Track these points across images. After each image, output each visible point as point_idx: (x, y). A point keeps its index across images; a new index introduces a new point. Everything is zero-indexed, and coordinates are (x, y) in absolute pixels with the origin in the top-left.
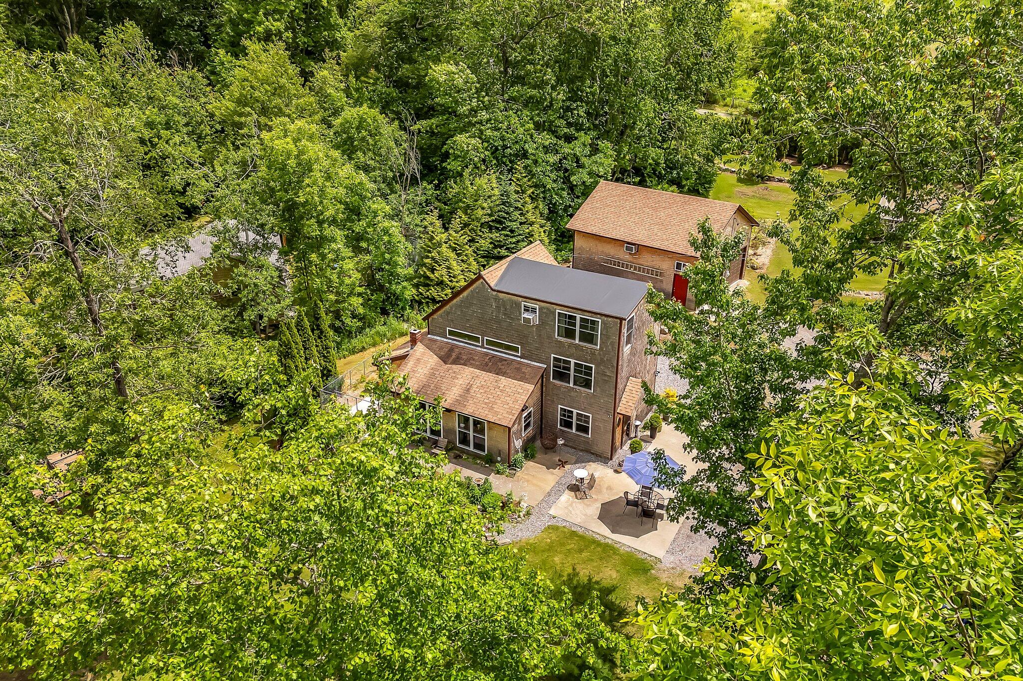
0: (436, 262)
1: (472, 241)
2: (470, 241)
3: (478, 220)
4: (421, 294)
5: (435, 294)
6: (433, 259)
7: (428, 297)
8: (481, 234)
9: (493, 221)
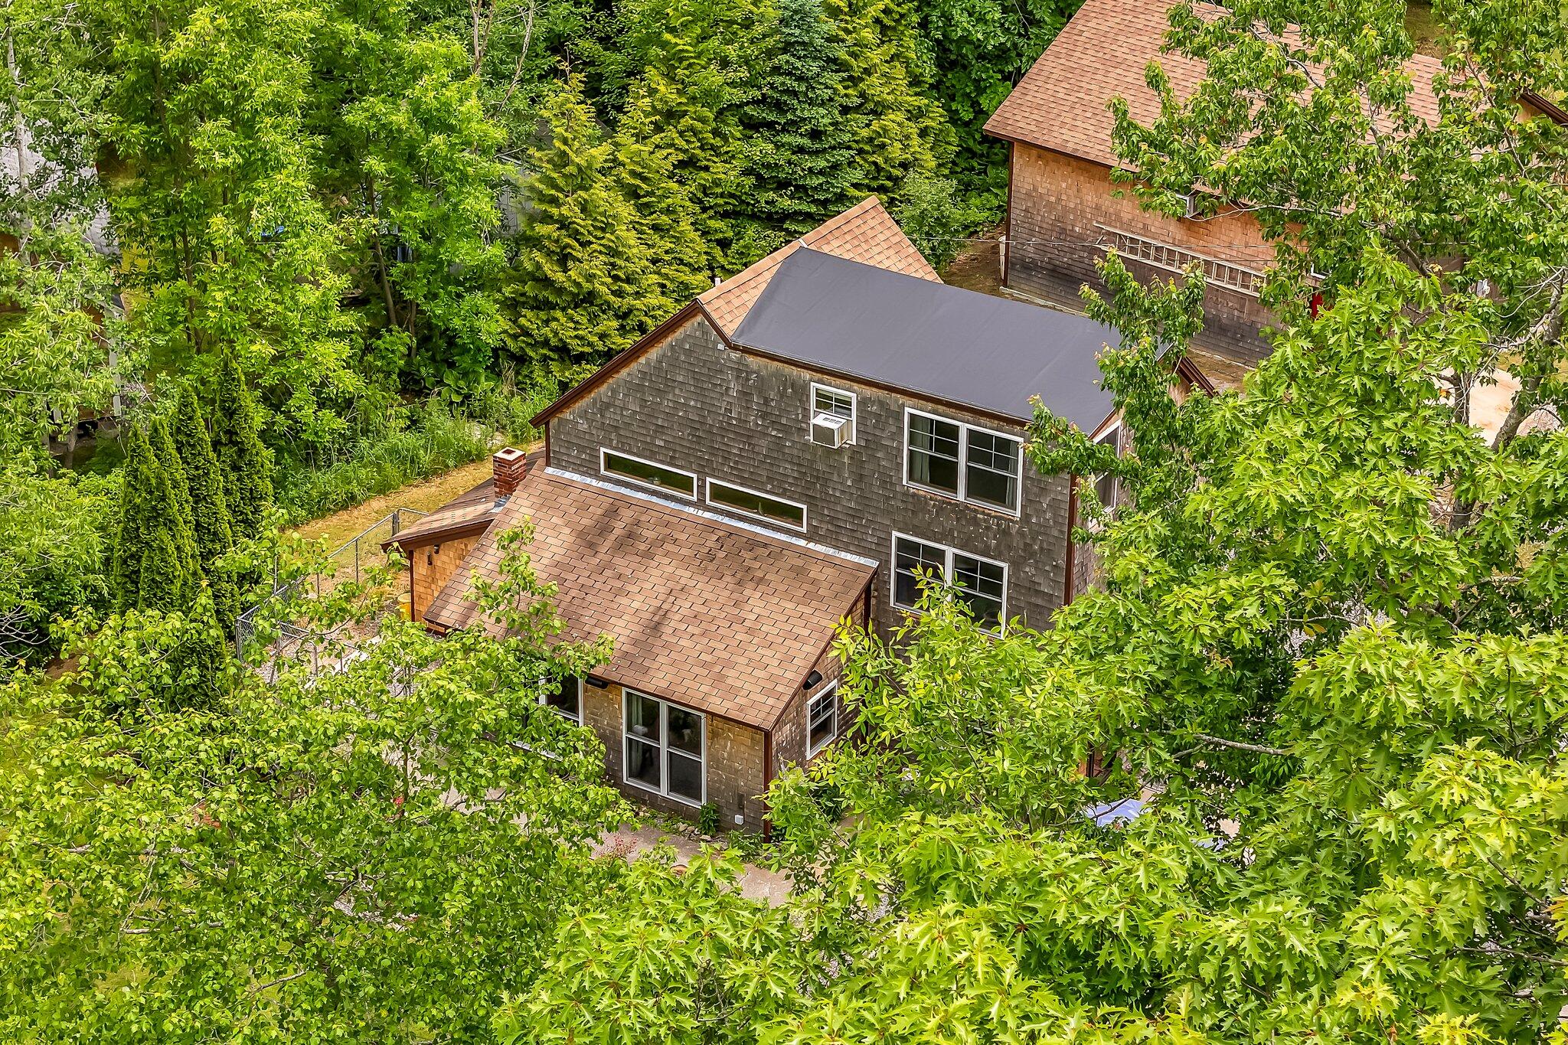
0: (575, 235)
1: (689, 163)
2: (682, 164)
3: (709, 97)
4: (526, 333)
5: (568, 334)
6: (564, 224)
7: (546, 343)
8: (718, 142)
9: (755, 102)
